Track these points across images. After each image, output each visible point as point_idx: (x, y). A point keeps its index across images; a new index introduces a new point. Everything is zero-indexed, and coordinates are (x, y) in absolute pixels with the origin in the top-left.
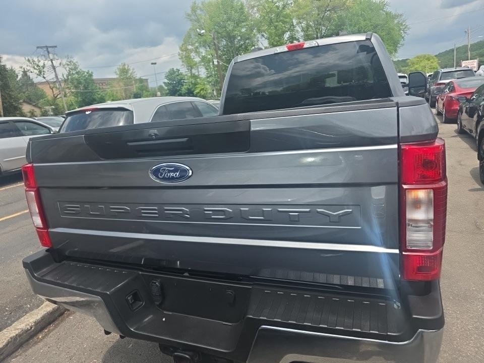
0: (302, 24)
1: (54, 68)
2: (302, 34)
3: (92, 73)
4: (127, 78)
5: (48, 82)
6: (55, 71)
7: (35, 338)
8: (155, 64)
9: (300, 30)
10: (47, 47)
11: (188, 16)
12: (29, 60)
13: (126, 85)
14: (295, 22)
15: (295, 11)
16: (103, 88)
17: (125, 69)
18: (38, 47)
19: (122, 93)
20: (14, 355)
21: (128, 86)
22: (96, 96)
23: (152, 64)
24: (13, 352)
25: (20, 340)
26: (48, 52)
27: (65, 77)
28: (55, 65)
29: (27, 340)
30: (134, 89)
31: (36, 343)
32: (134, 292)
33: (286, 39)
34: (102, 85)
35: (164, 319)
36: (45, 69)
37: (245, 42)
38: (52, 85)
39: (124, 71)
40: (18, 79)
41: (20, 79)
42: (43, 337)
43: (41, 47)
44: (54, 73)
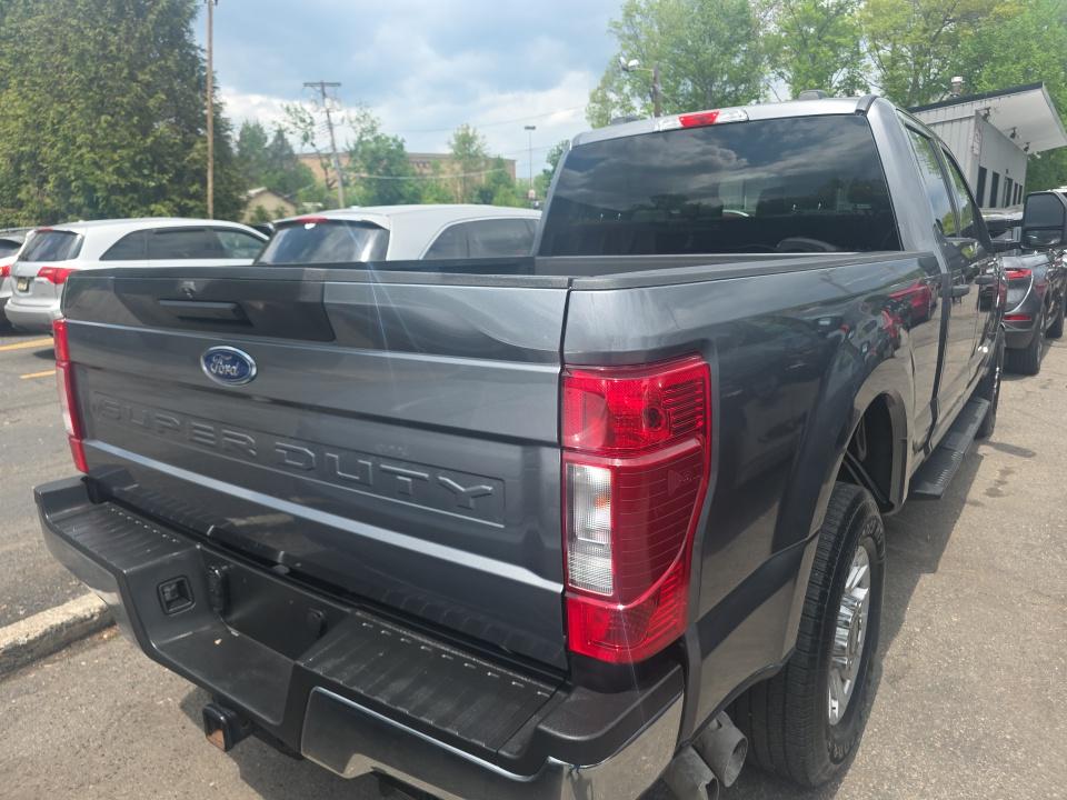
0: (881, 52)
1: (330, 126)
2: (878, 73)
3: (403, 141)
4: (470, 156)
5: (318, 155)
6: (332, 134)
7: (96, 637)
8: (534, 128)
9: (874, 65)
10: (323, 85)
11: (616, 27)
12: (288, 110)
13: (466, 169)
14: (864, 46)
15: (870, 21)
16: (421, 174)
17: (467, 135)
18: (306, 85)
19: (456, 187)
20: (51, 658)
21: (470, 171)
22: (407, 190)
23: (528, 128)
24: (51, 653)
25: (67, 634)
26: (324, 95)
27: (352, 146)
28: (332, 121)
29: (83, 637)
30: (482, 178)
31: (95, 646)
32: (178, 579)
33: (836, 84)
34: (424, 166)
35: (218, 642)
36: (315, 129)
37: (737, 89)
38: (325, 161)
39: (465, 141)
40: (267, 145)
41: (271, 146)
42: (110, 638)
43: (312, 85)
44: (329, 138)
